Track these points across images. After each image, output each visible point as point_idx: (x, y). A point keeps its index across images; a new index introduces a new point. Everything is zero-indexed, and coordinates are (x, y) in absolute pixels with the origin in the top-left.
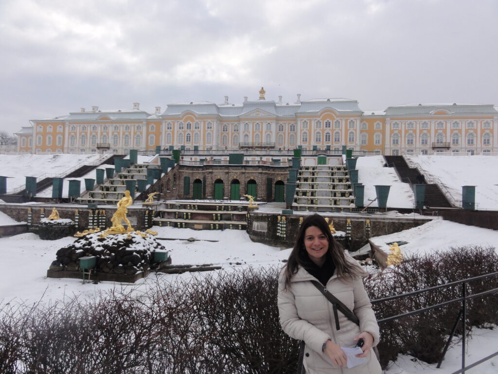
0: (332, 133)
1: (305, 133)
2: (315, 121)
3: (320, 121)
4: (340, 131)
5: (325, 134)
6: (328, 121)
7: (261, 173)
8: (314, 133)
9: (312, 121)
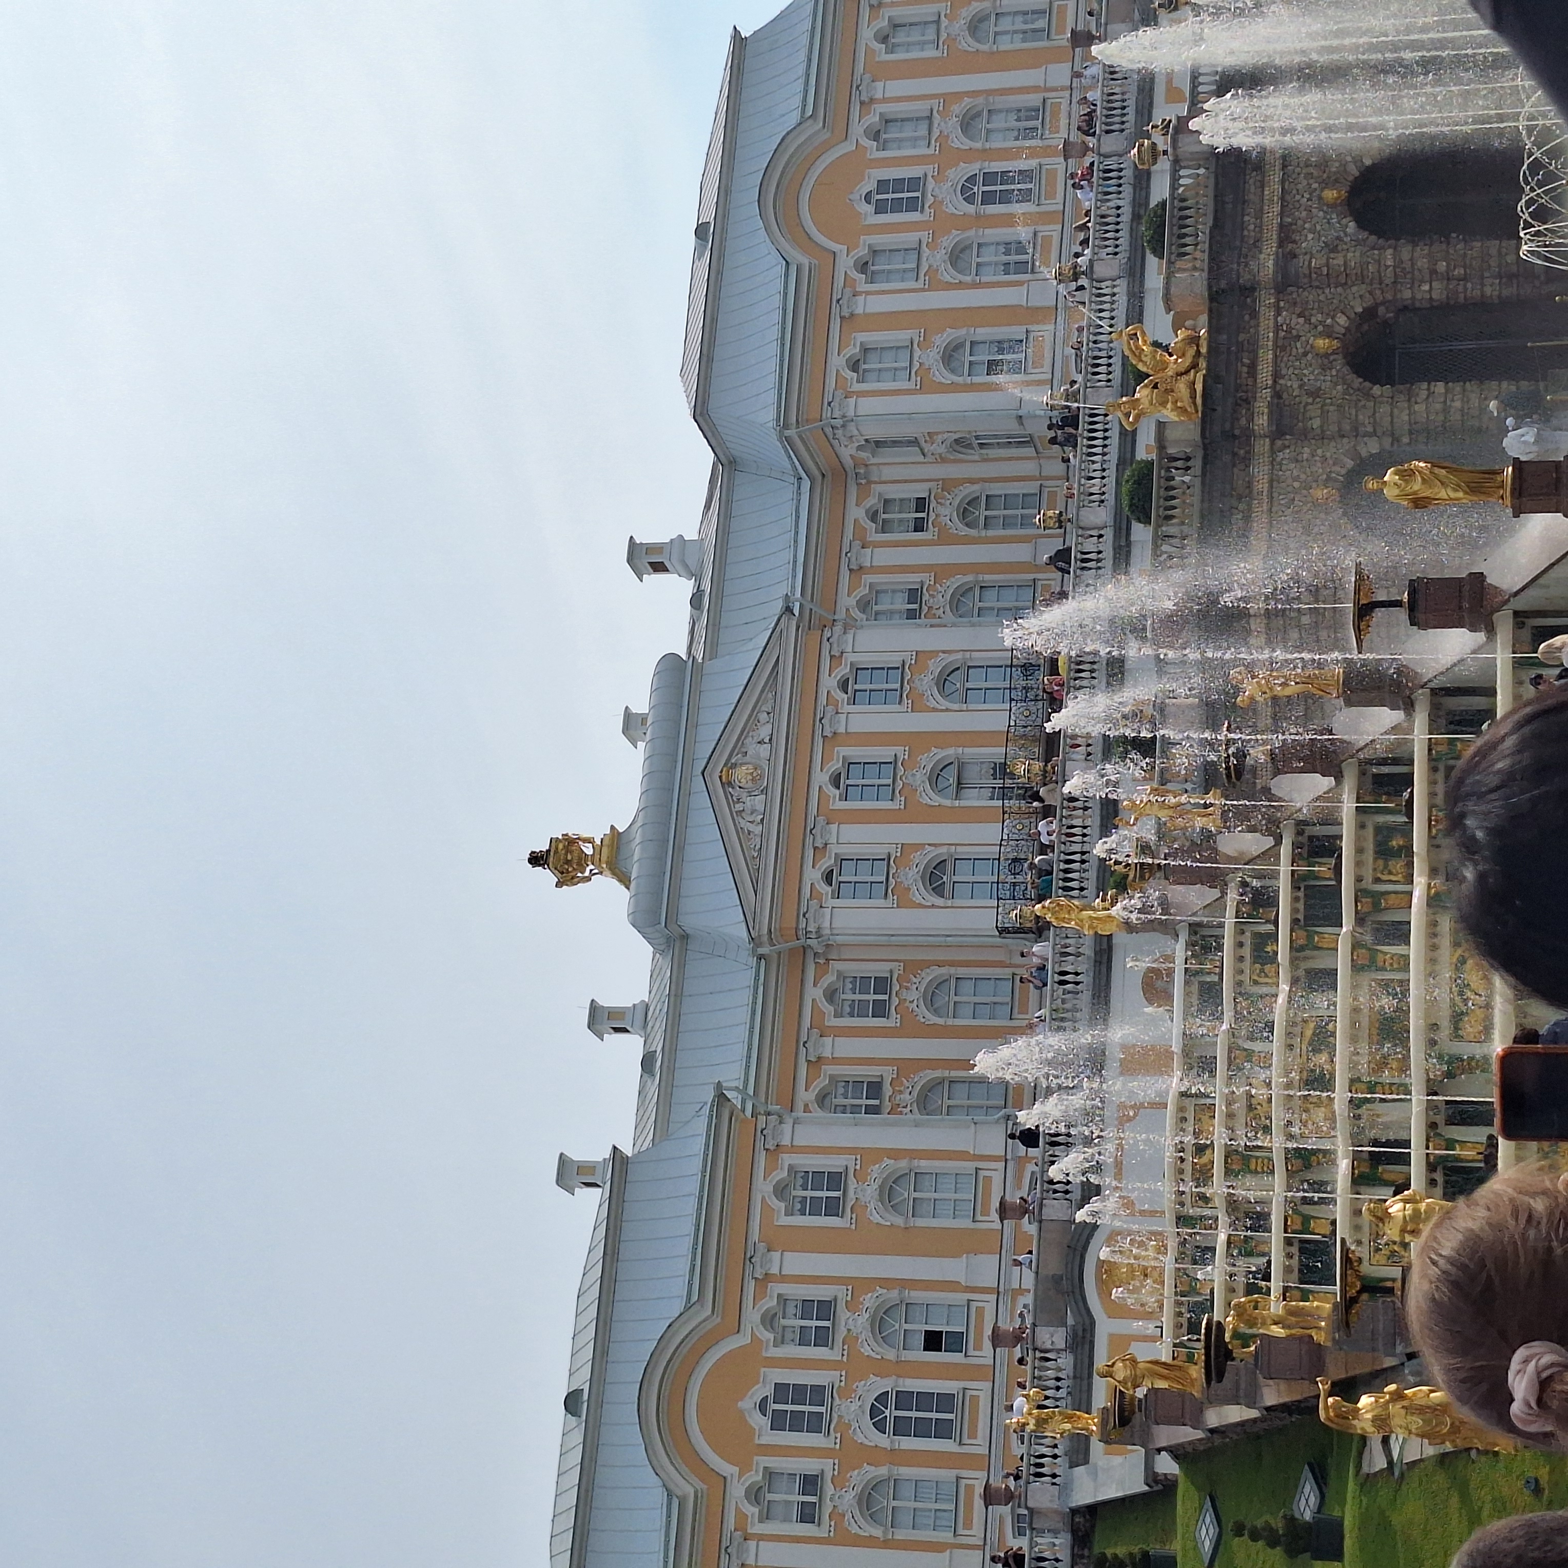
0: (968, 155)
1: (949, 356)
2: (863, 287)
3: (862, 252)
4: (957, 109)
5: (971, 209)
6: (868, 198)
8: (961, 285)
9: (859, 310)
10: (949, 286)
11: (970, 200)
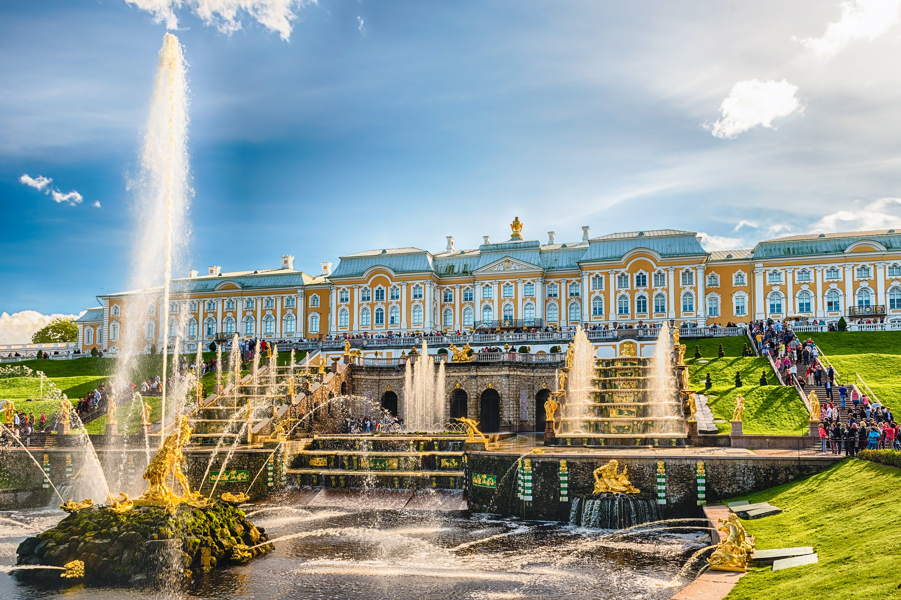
0: (650, 297)
1: (598, 298)
2: (617, 276)
3: (626, 274)
4: (664, 293)
5: (636, 298)
6: (641, 274)
7: (508, 376)
8: (615, 298)
9: (610, 276)
10: (615, 296)
11: (639, 298)
